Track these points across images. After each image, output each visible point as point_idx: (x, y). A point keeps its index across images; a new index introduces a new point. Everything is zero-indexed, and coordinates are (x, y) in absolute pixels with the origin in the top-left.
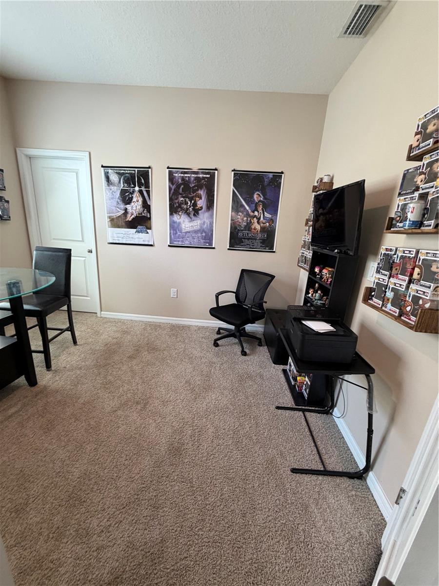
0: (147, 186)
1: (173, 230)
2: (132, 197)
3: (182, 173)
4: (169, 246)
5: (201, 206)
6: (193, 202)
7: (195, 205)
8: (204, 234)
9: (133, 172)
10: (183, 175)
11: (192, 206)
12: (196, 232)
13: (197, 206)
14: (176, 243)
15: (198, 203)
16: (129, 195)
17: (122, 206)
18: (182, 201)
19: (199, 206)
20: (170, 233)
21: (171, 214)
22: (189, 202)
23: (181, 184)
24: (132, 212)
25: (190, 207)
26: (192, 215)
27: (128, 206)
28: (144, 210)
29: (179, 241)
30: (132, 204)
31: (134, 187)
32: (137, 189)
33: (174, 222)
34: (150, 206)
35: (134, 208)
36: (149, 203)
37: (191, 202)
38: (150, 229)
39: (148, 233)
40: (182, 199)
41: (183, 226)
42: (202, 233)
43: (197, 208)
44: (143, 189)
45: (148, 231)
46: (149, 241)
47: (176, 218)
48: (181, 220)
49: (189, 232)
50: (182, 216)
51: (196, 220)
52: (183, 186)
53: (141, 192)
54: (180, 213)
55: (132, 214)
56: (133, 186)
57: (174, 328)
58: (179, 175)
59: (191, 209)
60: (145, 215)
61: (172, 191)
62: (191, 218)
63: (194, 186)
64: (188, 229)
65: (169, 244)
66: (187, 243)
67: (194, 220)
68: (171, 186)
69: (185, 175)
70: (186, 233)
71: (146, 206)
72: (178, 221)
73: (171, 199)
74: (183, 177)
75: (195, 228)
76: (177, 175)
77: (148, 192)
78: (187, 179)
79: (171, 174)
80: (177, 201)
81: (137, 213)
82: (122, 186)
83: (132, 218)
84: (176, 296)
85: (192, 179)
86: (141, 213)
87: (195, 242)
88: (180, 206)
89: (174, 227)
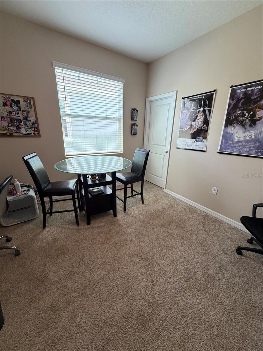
0: (210, 106)
1: (225, 140)
2: (197, 116)
3: (244, 88)
4: (218, 153)
5: (260, 116)
6: (251, 113)
7: (254, 115)
8: (258, 144)
9: (202, 97)
10: (246, 90)
11: (250, 117)
12: (248, 141)
13: (255, 117)
14: (225, 151)
15: (258, 113)
16: (195, 115)
17: (189, 123)
18: (239, 114)
19: (257, 116)
20: (222, 142)
21: (226, 126)
22: (247, 114)
23: (242, 98)
24: (195, 127)
25: (247, 118)
26: (247, 126)
27: (193, 123)
28: (203, 125)
29: (228, 149)
30: (197, 121)
31: (200, 109)
32: (202, 109)
33: (227, 133)
34: (209, 121)
35: (197, 124)
36: (208, 119)
37: (249, 114)
38: (206, 139)
39: (203, 142)
40: (239, 112)
41: (235, 136)
42: (255, 143)
43: (255, 118)
44: (206, 109)
45: (204, 140)
46: (203, 148)
47: (230, 129)
48: (235, 131)
49: (241, 142)
50: (237, 127)
51: (251, 130)
52: (243, 100)
53: (204, 111)
54: (235, 125)
55: (195, 128)
56: (199, 108)
57: (207, 217)
58: (242, 91)
59: (247, 120)
60: (204, 128)
61: (232, 106)
62: (246, 129)
63: (257, 98)
64: (240, 139)
65: (218, 151)
66: (236, 152)
67: (248, 131)
68: (231, 102)
69: (248, 89)
70: (237, 142)
71: (206, 122)
72: (231, 132)
73: (228, 114)
74: (245, 91)
75: (248, 138)
76: (239, 91)
77: (210, 111)
78: (250, 92)
79: (233, 92)
80: (234, 114)
81: (198, 127)
82: (192, 109)
83: (194, 131)
84: (215, 194)
85: (256, 91)
86: (201, 127)
87: (246, 151)
88: (236, 119)
89: (226, 137)
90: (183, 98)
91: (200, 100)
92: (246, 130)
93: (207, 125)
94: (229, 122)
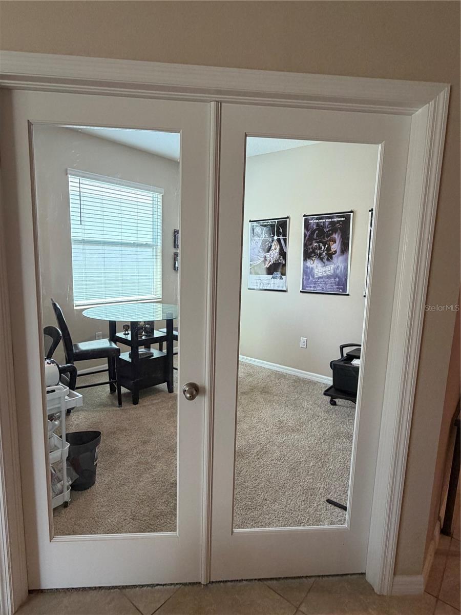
0: (285, 234)
1: (306, 276)
2: (271, 245)
3: (317, 219)
4: (301, 292)
5: (334, 250)
6: (327, 246)
7: (329, 249)
8: (337, 280)
9: (274, 223)
10: (318, 221)
11: (326, 250)
12: (328, 277)
13: (331, 250)
14: (308, 289)
15: (332, 247)
16: (268, 244)
17: (263, 254)
18: (316, 246)
19: (333, 250)
20: (303, 279)
21: (305, 260)
22: (323, 247)
23: (316, 230)
24: (270, 259)
25: (324, 252)
26: (325, 260)
27: (267, 255)
28: (280, 257)
29: (311, 287)
30: (271, 252)
31: (273, 237)
32: (276, 238)
33: (307, 268)
34: (286, 253)
35: (272, 256)
36: (285, 251)
37: (325, 247)
38: (285, 275)
39: (282, 279)
40: (316, 244)
41: (316, 271)
42: (335, 279)
43: (331, 252)
44: (281, 237)
45: (283, 276)
46: (282, 287)
47: (309, 263)
48: (314, 266)
49: (321, 277)
50: (316, 261)
51: (329, 265)
52: (317, 232)
53: (279, 240)
54: (314, 259)
55: (270, 261)
56: (272, 235)
57: (298, 381)
58: (314, 221)
59: (324, 254)
60: (281, 262)
61: (307, 237)
62: (324, 263)
63: (329, 231)
64: (321, 275)
65: (301, 290)
66: (319, 289)
67: (327, 265)
68: (306, 233)
69: (320, 221)
70: (319, 278)
71: (283, 254)
72: (311, 266)
73: (305, 245)
74: (318, 222)
75: (328, 273)
76: (312, 221)
77: (285, 240)
78: (322, 224)
79: (306, 221)
80: (311, 247)
81: (274, 260)
82: (264, 236)
83: (269, 264)
84: (305, 347)
85: (327, 223)
86: (278, 260)
87: (328, 288)
88: (313, 252)
89: (307, 272)
90: (250, 221)
91: (272, 226)
92: (325, 265)
93: (285, 258)
94: (308, 255)
